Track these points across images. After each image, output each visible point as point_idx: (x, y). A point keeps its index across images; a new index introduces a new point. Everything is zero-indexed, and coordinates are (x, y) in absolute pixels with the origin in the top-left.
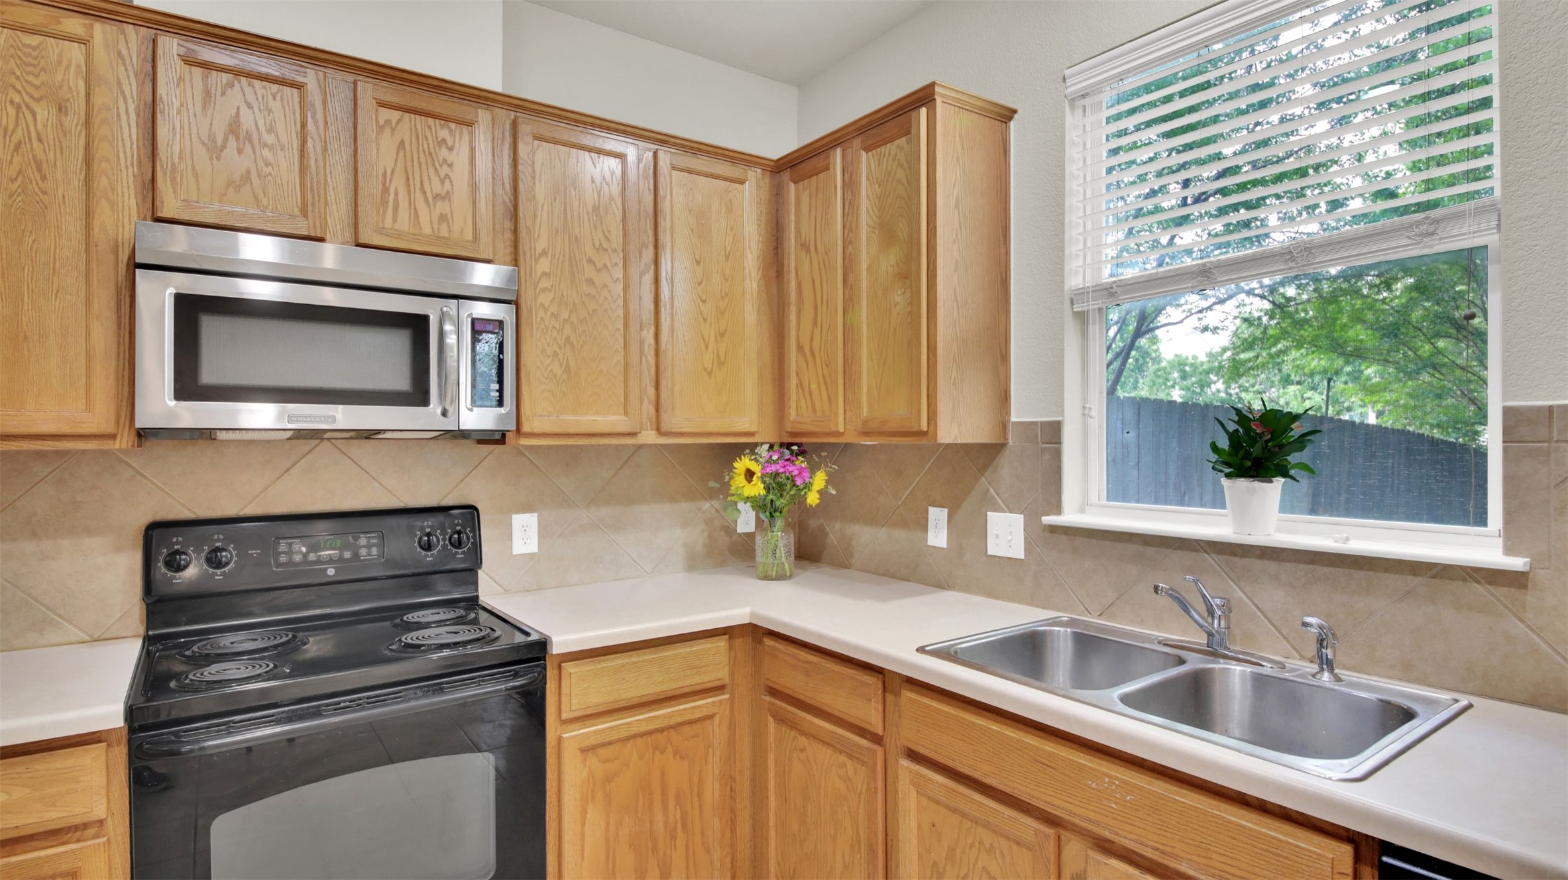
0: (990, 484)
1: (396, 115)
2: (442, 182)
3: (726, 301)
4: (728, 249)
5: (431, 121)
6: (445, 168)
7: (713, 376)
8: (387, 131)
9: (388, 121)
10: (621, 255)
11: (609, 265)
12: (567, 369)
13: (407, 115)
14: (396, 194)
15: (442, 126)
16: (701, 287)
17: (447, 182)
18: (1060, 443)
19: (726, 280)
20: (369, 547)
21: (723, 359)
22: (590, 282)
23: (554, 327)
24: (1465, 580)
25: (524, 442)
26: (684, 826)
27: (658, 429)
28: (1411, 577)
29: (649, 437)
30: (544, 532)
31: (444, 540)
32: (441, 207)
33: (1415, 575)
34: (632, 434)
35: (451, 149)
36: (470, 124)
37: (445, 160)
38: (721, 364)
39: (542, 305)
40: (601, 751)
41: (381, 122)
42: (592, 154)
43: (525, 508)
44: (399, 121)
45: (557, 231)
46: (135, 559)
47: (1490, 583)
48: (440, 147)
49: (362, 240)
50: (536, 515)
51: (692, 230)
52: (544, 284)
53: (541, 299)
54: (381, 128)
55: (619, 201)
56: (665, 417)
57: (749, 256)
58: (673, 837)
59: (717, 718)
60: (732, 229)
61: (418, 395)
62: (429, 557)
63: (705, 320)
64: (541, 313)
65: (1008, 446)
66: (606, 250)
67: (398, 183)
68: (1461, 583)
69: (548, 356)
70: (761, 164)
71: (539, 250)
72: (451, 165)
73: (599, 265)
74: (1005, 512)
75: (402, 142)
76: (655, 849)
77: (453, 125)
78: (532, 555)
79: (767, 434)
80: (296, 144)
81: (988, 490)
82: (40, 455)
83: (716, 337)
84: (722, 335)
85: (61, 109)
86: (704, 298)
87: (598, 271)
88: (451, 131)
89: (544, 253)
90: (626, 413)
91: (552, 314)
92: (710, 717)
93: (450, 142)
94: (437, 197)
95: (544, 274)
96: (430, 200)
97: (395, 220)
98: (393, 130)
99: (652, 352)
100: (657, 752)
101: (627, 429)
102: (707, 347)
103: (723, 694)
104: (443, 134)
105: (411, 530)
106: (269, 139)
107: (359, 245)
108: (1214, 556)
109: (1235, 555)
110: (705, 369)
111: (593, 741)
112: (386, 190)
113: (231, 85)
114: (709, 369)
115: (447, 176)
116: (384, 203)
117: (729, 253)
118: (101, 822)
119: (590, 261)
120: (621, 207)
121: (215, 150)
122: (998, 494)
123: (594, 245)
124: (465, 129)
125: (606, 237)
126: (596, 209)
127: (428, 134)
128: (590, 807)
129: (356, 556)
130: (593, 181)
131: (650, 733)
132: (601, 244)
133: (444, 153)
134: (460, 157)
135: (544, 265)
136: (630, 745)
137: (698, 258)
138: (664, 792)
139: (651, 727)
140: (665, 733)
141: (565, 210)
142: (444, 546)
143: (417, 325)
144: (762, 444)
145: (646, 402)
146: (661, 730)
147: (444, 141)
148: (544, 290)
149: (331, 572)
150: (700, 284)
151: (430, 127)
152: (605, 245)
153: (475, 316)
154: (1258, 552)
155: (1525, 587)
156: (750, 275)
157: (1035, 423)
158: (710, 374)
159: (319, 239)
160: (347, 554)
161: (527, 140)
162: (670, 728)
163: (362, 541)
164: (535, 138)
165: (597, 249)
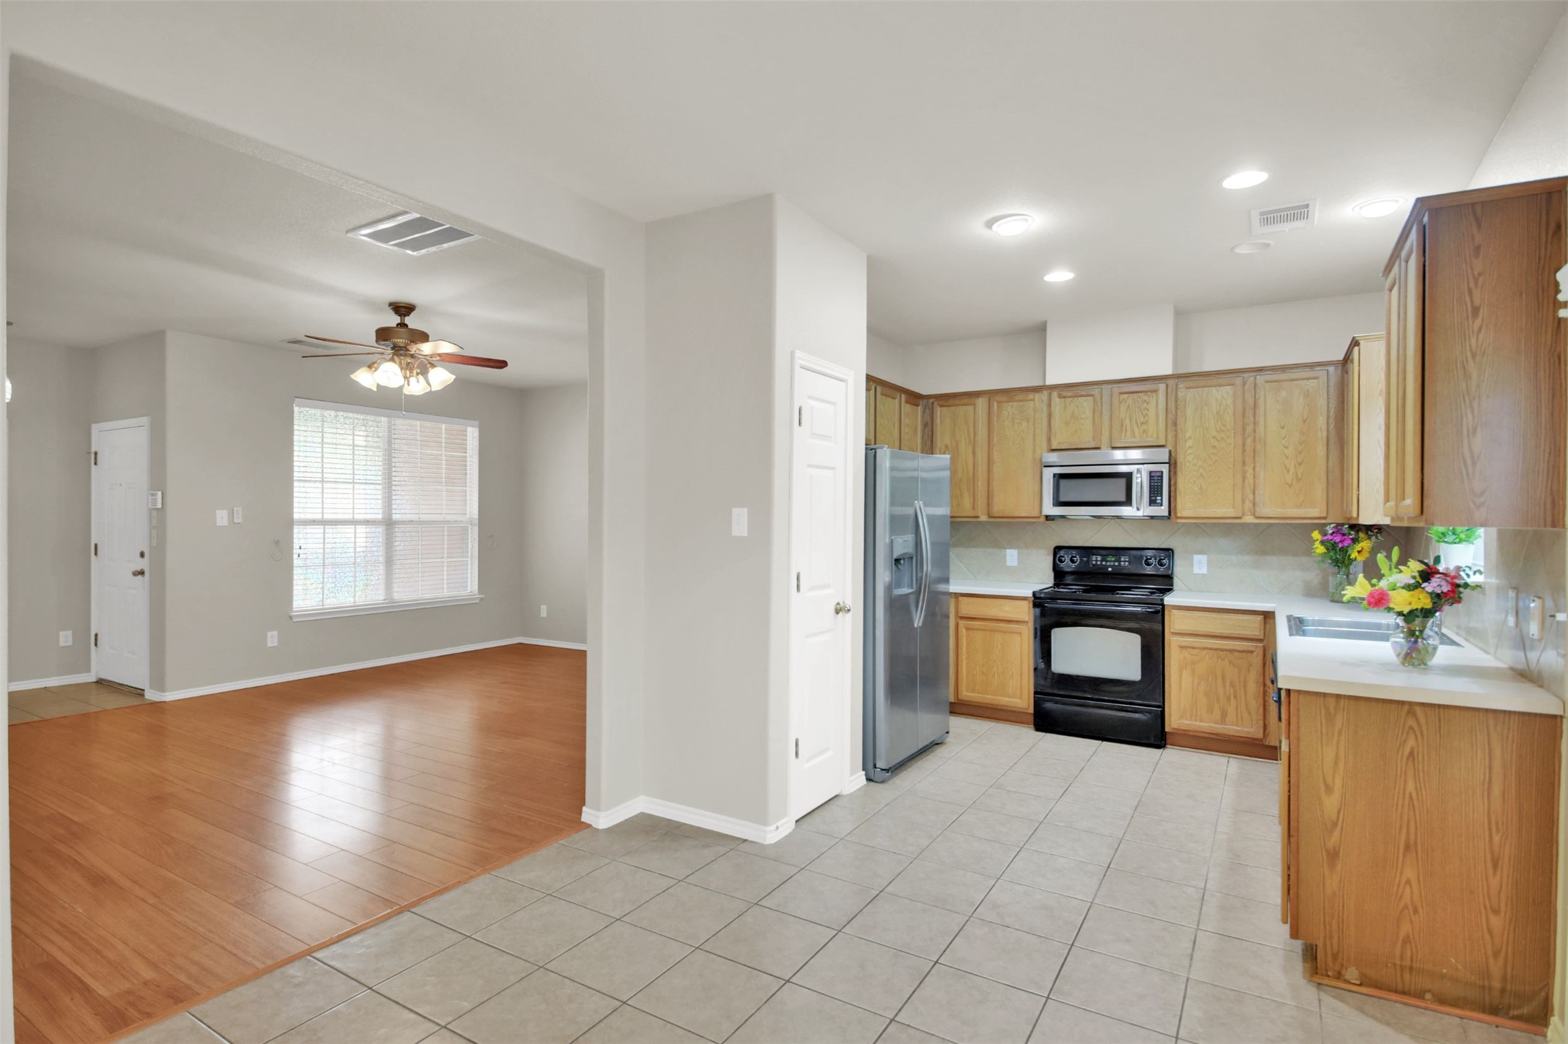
1: (1126, 396)
2: (1144, 417)
3: (1303, 445)
4: (1305, 417)
5: (1140, 394)
6: (1146, 411)
7: (1292, 487)
8: (1123, 403)
9: (1124, 399)
10: (1232, 432)
11: (1225, 438)
12: (1201, 488)
13: (1131, 395)
14: (1126, 426)
15: (1145, 395)
17: (1146, 417)
19: (1304, 434)
20: (1125, 561)
21: (1300, 477)
22: (1214, 447)
25: (1179, 521)
26: (1235, 697)
27: (1254, 515)
29: (1249, 519)
30: (1210, 564)
31: (1157, 562)
32: (1144, 427)
34: (1238, 518)
35: (1148, 403)
36: (1156, 391)
37: (1146, 408)
38: (1298, 480)
39: (1188, 461)
40: (1190, 650)
41: (1121, 400)
42: (1217, 388)
43: (1201, 552)
44: (1128, 398)
45: (1196, 427)
46: (1051, 558)
49: (1114, 445)
50: (1206, 556)
51: (1279, 411)
53: (1189, 458)
54: (1120, 402)
55: (1232, 406)
56: (1257, 509)
57: (1321, 418)
58: (1229, 699)
59: (1255, 653)
60: (1308, 406)
61: (1128, 502)
62: (1148, 568)
63: (1287, 458)
64: (1188, 465)
66: (1223, 431)
67: (1127, 421)
70: (1333, 364)
71: (1187, 437)
72: (1148, 410)
73: (1219, 439)
75: (1129, 406)
76: (1218, 700)
77: (1149, 393)
78: (1203, 575)
79: (1335, 518)
80: (1092, 415)
82: (1029, 523)
83: (1295, 466)
84: (1300, 464)
85: (1028, 422)
87: (1218, 441)
88: (1149, 396)
89: (1190, 438)
90: (1234, 508)
92: (1252, 652)
93: (1148, 400)
94: (1142, 423)
95: (1190, 447)
96: (1139, 424)
97: (1125, 435)
98: (1126, 402)
99: (1252, 477)
100: (1219, 660)
101: (1235, 515)
102: (1288, 471)
104: (1146, 398)
105: (1142, 556)
106: (1083, 416)
107: (1113, 448)
110: (1287, 484)
111: (1184, 644)
112: (1122, 425)
113: (1072, 401)
114: (1290, 483)
115: (1146, 414)
116: (1122, 430)
117: (1306, 419)
118: (1027, 622)
119: (1214, 437)
120: (1232, 409)
121: (1067, 424)
123: (1216, 430)
124: (1154, 394)
125: (1224, 425)
126: (1218, 413)
127: (1139, 399)
128: (1184, 672)
129: (1120, 565)
130: (1217, 400)
131: (1216, 649)
132: (1220, 428)
133: (1145, 405)
134: (1152, 406)
135: (1189, 443)
136: (1205, 651)
137: (1283, 425)
138: (1223, 678)
139: (1216, 647)
140: (1224, 652)
141: (1201, 417)
142: (1155, 565)
143: (1128, 477)
145: (1247, 502)
146: (1222, 650)
147: (1145, 401)
148: (1189, 454)
149: (1110, 569)
150: (1284, 438)
151: (1140, 396)
152: (1223, 428)
156: (1321, 429)
158: (1290, 485)
159: (1099, 448)
160: (1116, 564)
161: (1181, 390)
162: (1226, 650)
163: (1122, 559)
164: (1187, 388)
165: (1218, 432)
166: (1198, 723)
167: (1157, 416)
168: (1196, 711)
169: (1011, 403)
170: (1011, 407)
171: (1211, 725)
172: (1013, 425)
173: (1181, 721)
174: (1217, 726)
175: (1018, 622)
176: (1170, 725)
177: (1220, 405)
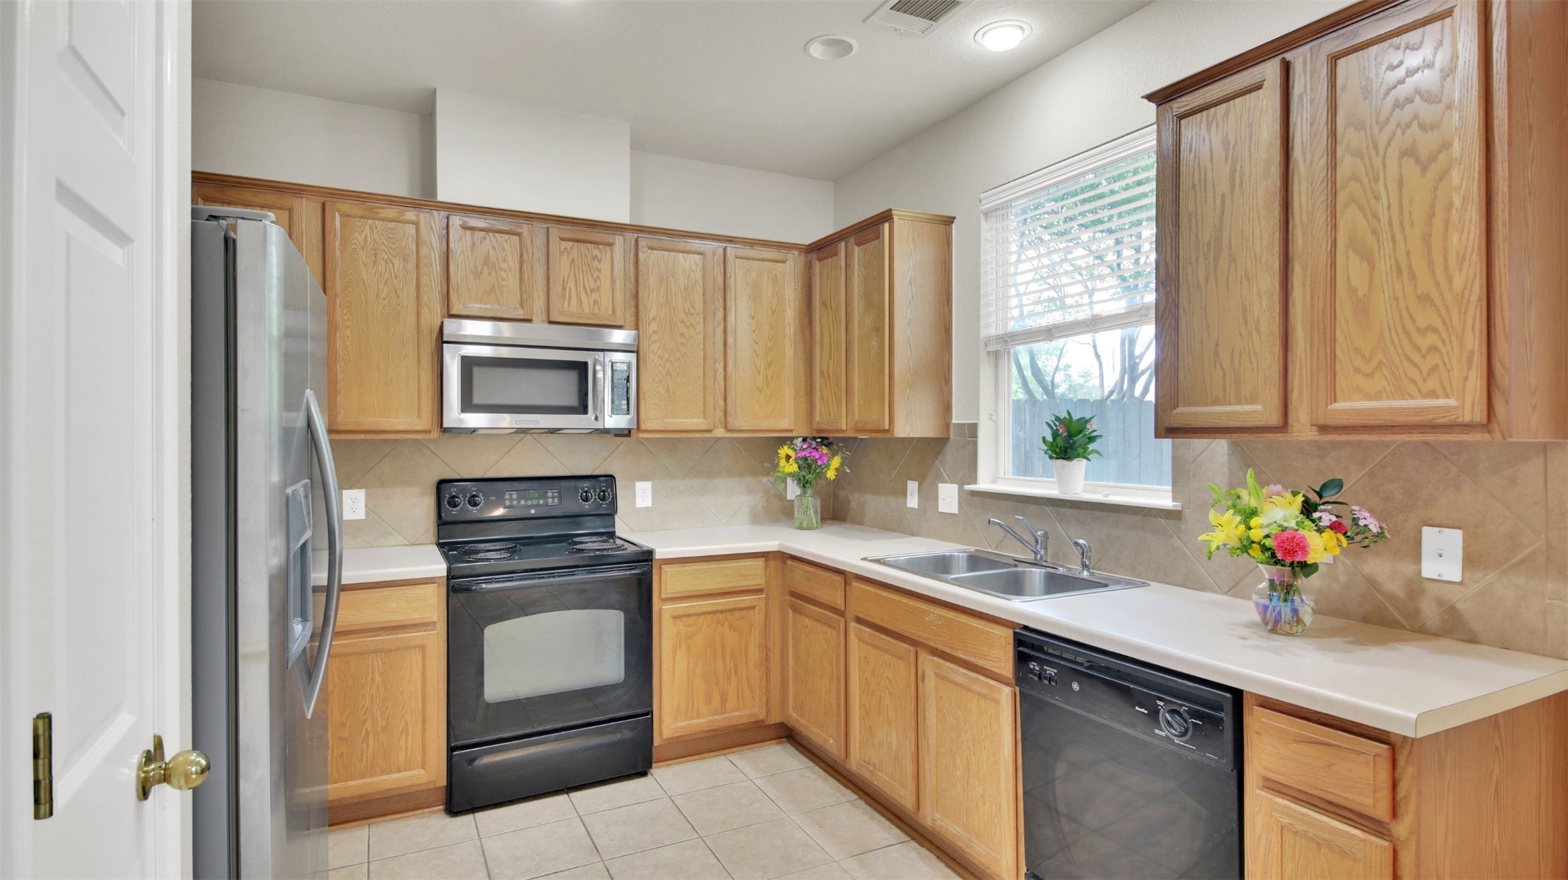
0: (940, 464)
1: (569, 244)
2: (595, 281)
3: (772, 342)
4: (774, 308)
5: (589, 245)
6: (597, 273)
7: (763, 392)
8: (565, 254)
9: (566, 248)
10: (702, 316)
11: (694, 323)
12: (668, 390)
13: (576, 244)
14: (570, 290)
15: (595, 248)
16: (755, 334)
17: (598, 281)
18: (977, 437)
19: (773, 328)
20: (553, 498)
21: (770, 381)
22: (682, 335)
23: (660, 364)
24: (1156, 517)
25: (642, 435)
26: (736, 672)
27: (726, 427)
28: (1134, 516)
29: (720, 432)
30: (655, 492)
31: (595, 495)
32: (595, 296)
33: (1136, 515)
34: (709, 431)
35: (600, 261)
36: (611, 245)
37: (597, 268)
38: (769, 384)
39: (653, 351)
40: (686, 620)
41: (562, 250)
42: (684, 254)
43: (643, 478)
44: (571, 247)
45: (662, 305)
46: (432, 499)
47: (1167, 518)
48: (594, 261)
49: (552, 319)
50: (650, 482)
51: (749, 297)
52: (654, 338)
54: (561, 253)
55: (701, 282)
56: (730, 419)
57: (789, 311)
58: (729, 678)
59: (758, 609)
60: (777, 294)
61: (583, 409)
62: (587, 505)
63: (758, 356)
64: (652, 356)
65: (951, 440)
66: (693, 314)
67: (571, 284)
68: (1154, 518)
69: (657, 383)
70: (798, 248)
71: (651, 317)
72: (600, 271)
73: (688, 324)
74: (948, 483)
75: (573, 260)
76: (717, 683)
77: (601, 247)
78: (647, 509)
79: (802, 431)
80: (517, 266)
81: (940, 468)
82: (385, 441)
83: (765, 366)
84: (770, 365)
85: (406, 260)
86: (757, 341)
87: (687, 327)
88: (600, 249)
89: (654, 319)
90: (705, 418)
91: (659, 356)
92: (753, 608)
93: (599, 257)
94: (592, 290)
95: (654, 332)
96: (588, 291)
97: (569, 306)
98: (568, 253)
99: (722, 378)
100: (719, 625)
101: (705, 428)
102: (759, 373)
103: (761, 594)
104: (596, 252)
105: (576, 488)
106: (504, 266)
107: (551, 322)
108: (1050, 507)
109: (1059, 506)
110: (758, 388)
111: (679, 613)
112: (564, 288)
113: (484, 237)
114: (761, 388)
115: (598, 277)
116: (563, 296)
117: (775, 310)
118: (434, 623)
119: (682, 322)
120: (702, 286)
121: (477, 274)
122: (945, 472)
123: (685, 312)
124: (608, 248)
125: (692, 306)
126: (686, 288)
127: (588, 253)
128: (678, 652)
129: (546, 503)
130: (684, 271)
131: (714, 612)
132: (689, 311)
133: (596, 263)
134: (605, 267)
135: (654, 326)
136: (702, 618)
137: (753, 315)
138: (723, 650)
139: (715, 609)
140: (724, 614)
141: (667, 292)
142: (595, 499)
143: (581, 368)
144: (797, 437)
145: (718, 410)
146: (721, 612)
147: (596, 256)
148: (653, 342)
149: (533, 511)
150: (754, 332)
151: (588, 249)
152: (692, 311)
153: (613, 361)
154: (1069, 504)
155: (1180, 519)
156: (789, 323)
157: (964, 424)
158: (761, 391)
159: (529, 321)
160: (541, 502)
161: (644, 250)
162: (727, 611)
163: (550, 494)
164: (649, 248)
165: (687, 315)
166: (695, 721)
167: (613, 281)
168: (693, 705)
169: (370, 221)
170: (371, 228)
171: (710, 718)
172: (375, 262)
173: (674, 725)
174: (717, 717)
175: (415, 626)
176: (661, 735)
177: (688, 280)
